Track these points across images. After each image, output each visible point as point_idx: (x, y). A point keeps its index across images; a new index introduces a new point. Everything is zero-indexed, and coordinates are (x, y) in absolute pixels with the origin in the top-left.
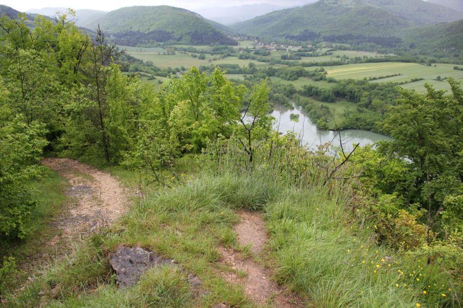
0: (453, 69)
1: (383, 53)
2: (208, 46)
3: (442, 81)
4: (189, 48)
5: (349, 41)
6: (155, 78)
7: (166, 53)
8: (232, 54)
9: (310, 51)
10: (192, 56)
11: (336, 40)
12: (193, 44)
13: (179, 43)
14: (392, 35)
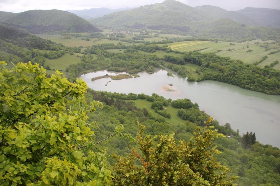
0: (229, 44)
1: (184, 35)
2: (87, 33)
3: (231, 51)
4: (77, 35)
5: (162, 28)
6: (74, 54)
7: (66, 38)
8: (104, 37)
9: (146, 34)
10: (81, 39)
11: (155, 28)
12: (78, 32)
13: (69, 31)
14: (184, 26)
